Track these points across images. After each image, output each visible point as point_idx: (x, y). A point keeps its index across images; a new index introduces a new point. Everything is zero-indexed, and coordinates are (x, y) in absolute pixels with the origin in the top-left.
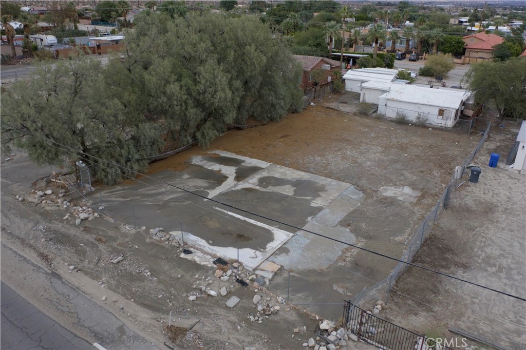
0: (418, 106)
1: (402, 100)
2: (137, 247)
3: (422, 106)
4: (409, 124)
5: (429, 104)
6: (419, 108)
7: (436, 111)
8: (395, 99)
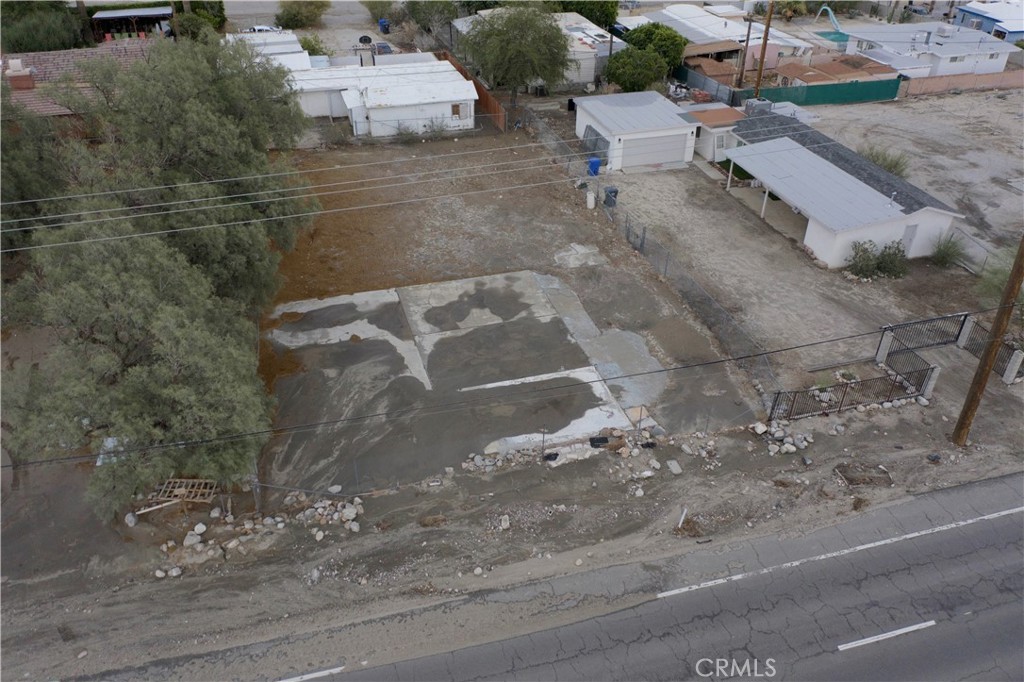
0: (421, 107)
1: (393, 104)
2: (491, 494)
3: (425, 107)
4: (421, 141)
5: (435, 100)
6: (422, 110)
7: (448, 110)
8: (383, 104)
